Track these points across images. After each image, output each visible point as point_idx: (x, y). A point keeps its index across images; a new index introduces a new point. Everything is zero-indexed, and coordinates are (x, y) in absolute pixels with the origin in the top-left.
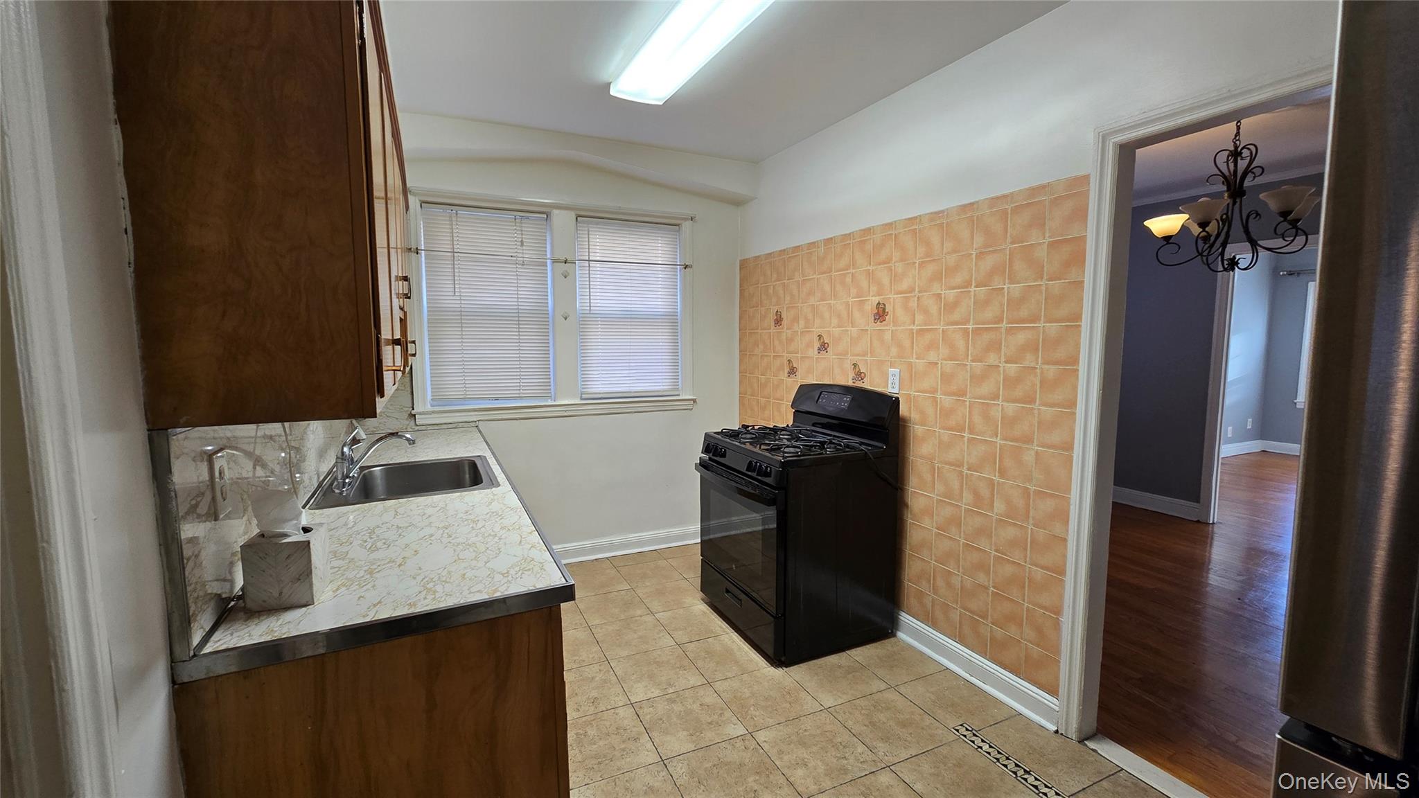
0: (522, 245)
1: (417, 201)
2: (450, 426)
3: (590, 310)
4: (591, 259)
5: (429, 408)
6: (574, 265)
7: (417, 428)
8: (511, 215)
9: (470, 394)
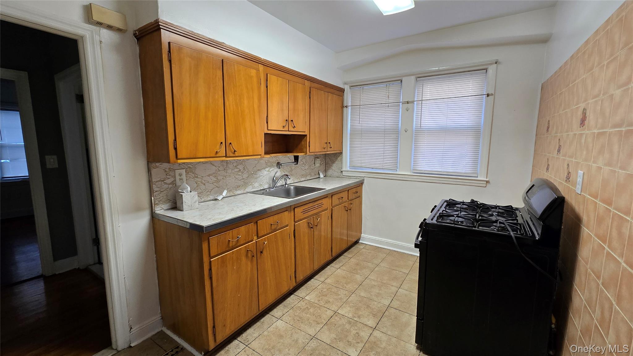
0: (388, 98)
1: (348, 86)
2: (354, 177)
3: (421, 127)
4: (423, 99)
5: (348, 169)
6: (413, 104)
7: (343, 177)
8: (384, 85)
9: (363, 165)
